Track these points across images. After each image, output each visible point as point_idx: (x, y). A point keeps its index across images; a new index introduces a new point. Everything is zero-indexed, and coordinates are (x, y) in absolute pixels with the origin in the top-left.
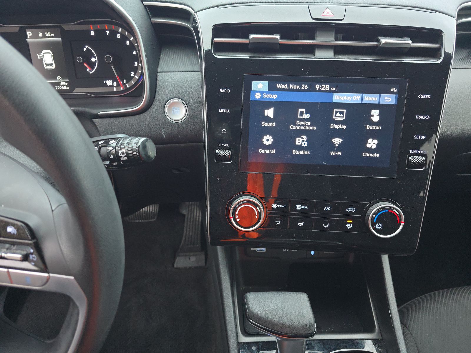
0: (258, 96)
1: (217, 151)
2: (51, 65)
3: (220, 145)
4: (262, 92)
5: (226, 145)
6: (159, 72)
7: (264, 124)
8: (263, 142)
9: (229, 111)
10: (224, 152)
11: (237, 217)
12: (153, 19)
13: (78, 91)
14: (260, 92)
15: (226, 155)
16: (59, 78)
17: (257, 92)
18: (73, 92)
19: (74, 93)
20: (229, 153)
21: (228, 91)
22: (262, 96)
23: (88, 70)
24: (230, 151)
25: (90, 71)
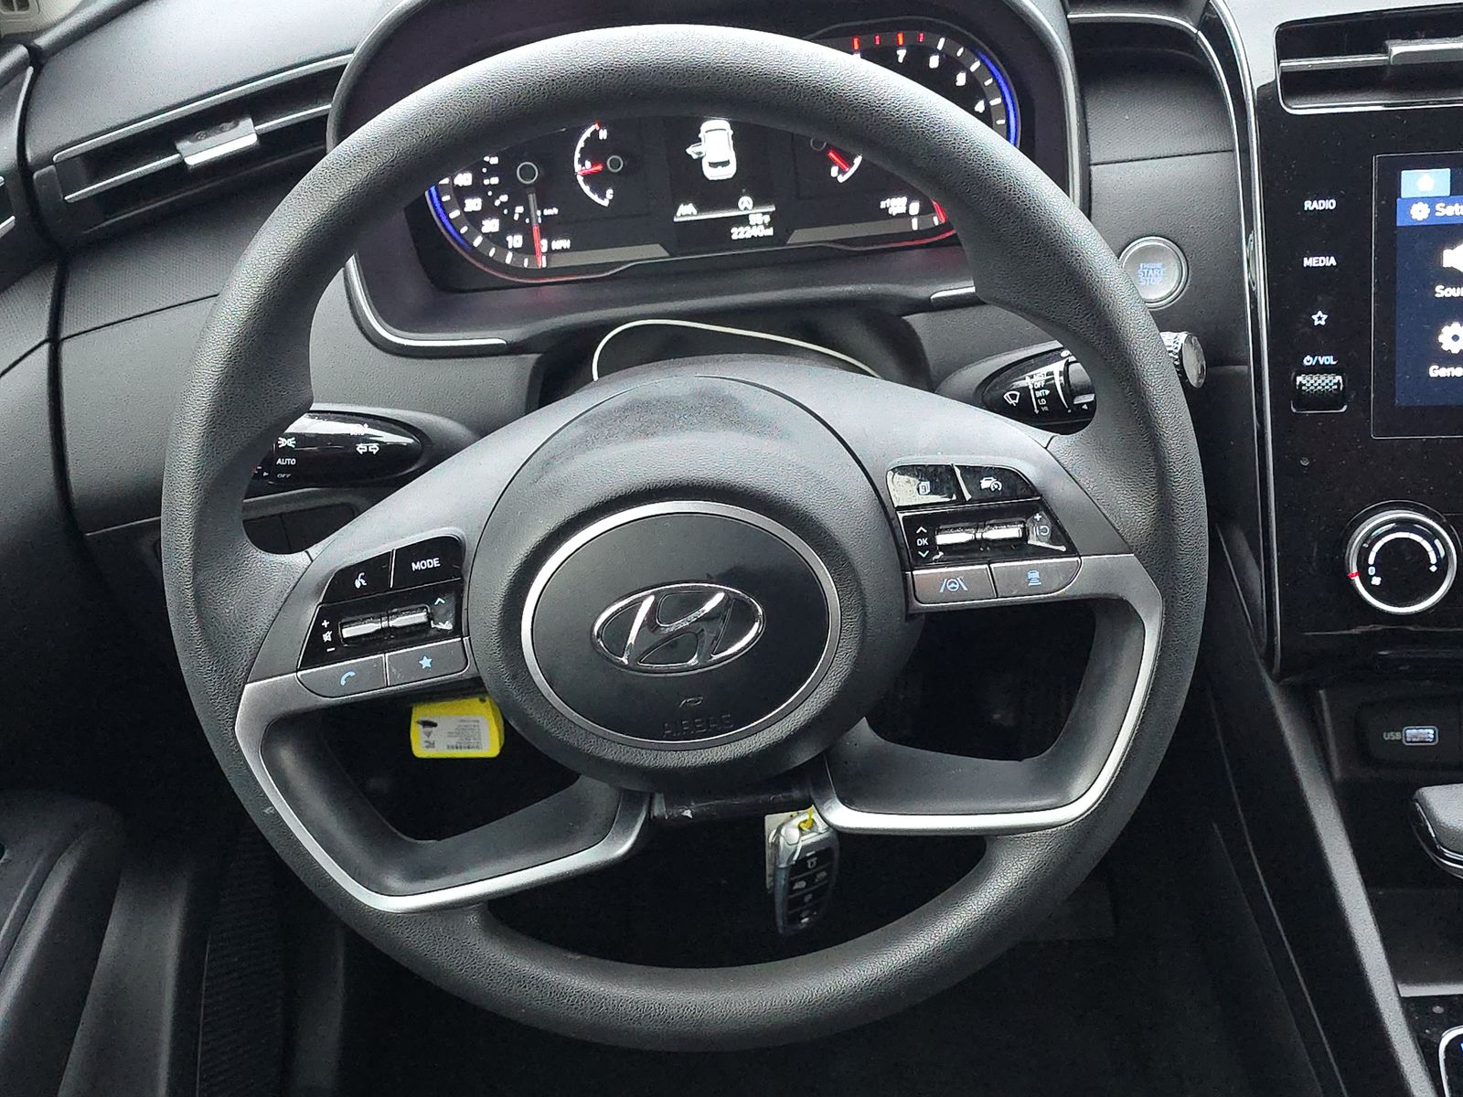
0: (1419, 213)
1: (1299, 379)
2: (725, 164)
3: (1308, 361)
4: (1432, 201)
5: (1328, 360)
6: (1096, 164)
7: (1441, 291)
8: (1442, 344)
9: (1333, 261)
10: (1323, 381)
11: (1372, 571)
12: (1075, 12)
13: (800, 237)
14: (1423, 199)
15: (1327, 390)
16: (745, 202)
17: (1415, 200)
18: (789, 242)
19: (790, 245)
20: (1338, 384)
21: (1330, 204)
22: (1433, 211)
23: (834, 171)
24: (1339, 378)
25: (842, 171)
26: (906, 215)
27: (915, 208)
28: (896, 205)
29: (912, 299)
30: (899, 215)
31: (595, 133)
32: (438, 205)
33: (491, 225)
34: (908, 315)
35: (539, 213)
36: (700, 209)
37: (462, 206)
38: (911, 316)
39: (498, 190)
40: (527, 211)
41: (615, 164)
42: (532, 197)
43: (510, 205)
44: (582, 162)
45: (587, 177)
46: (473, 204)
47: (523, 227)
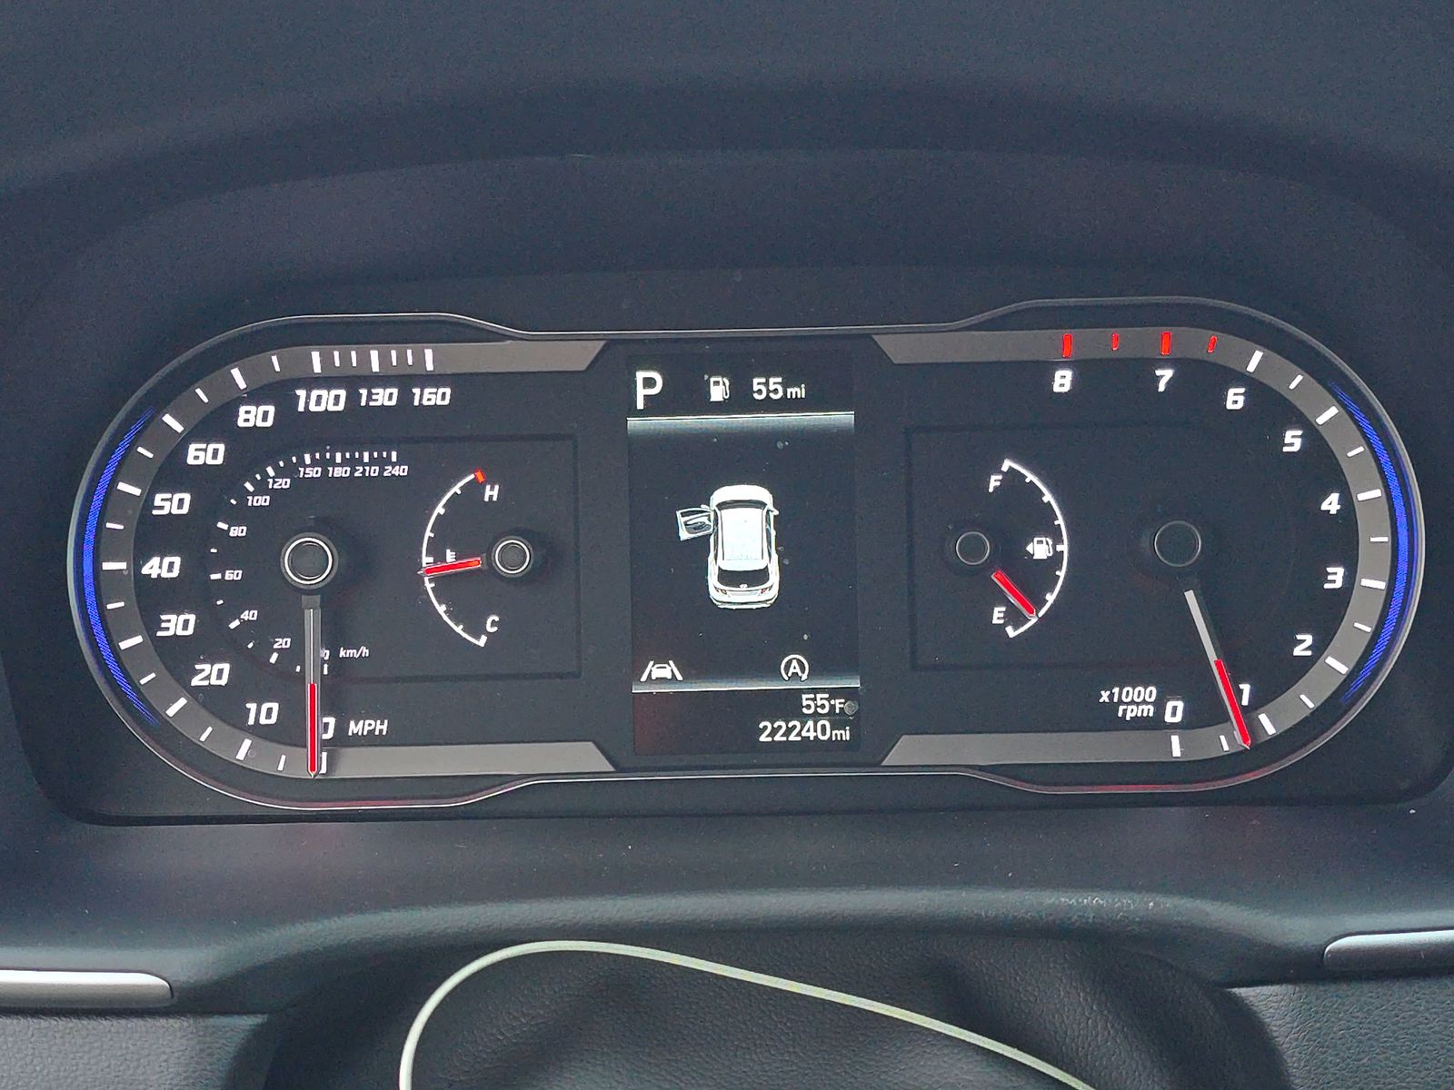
2: (757, 577)
13: (910, 752)
16: (795, 665)
19: (887, 768)
23: (999, 615)
25: (1014, 617)
26: (1155, 723)
27: (1175, 711)
28: (1136, 700)
29: (1269, 947)
30: (1139, 723)
31: (474, 489)
32: (95, 619)
33: (212, 674)
34: (1240, 986)
35: (326, 654)
36: (690, 671)
37: (152, 624)
38: (1258, 990)
39: (238, 596)
40: (299, 643)
41: (512, 557)
42: (311, 618)
43: (263, 631)
44: (436, 550)
45: (448, 584)
46: (177, 624)
47: (283, 683)
